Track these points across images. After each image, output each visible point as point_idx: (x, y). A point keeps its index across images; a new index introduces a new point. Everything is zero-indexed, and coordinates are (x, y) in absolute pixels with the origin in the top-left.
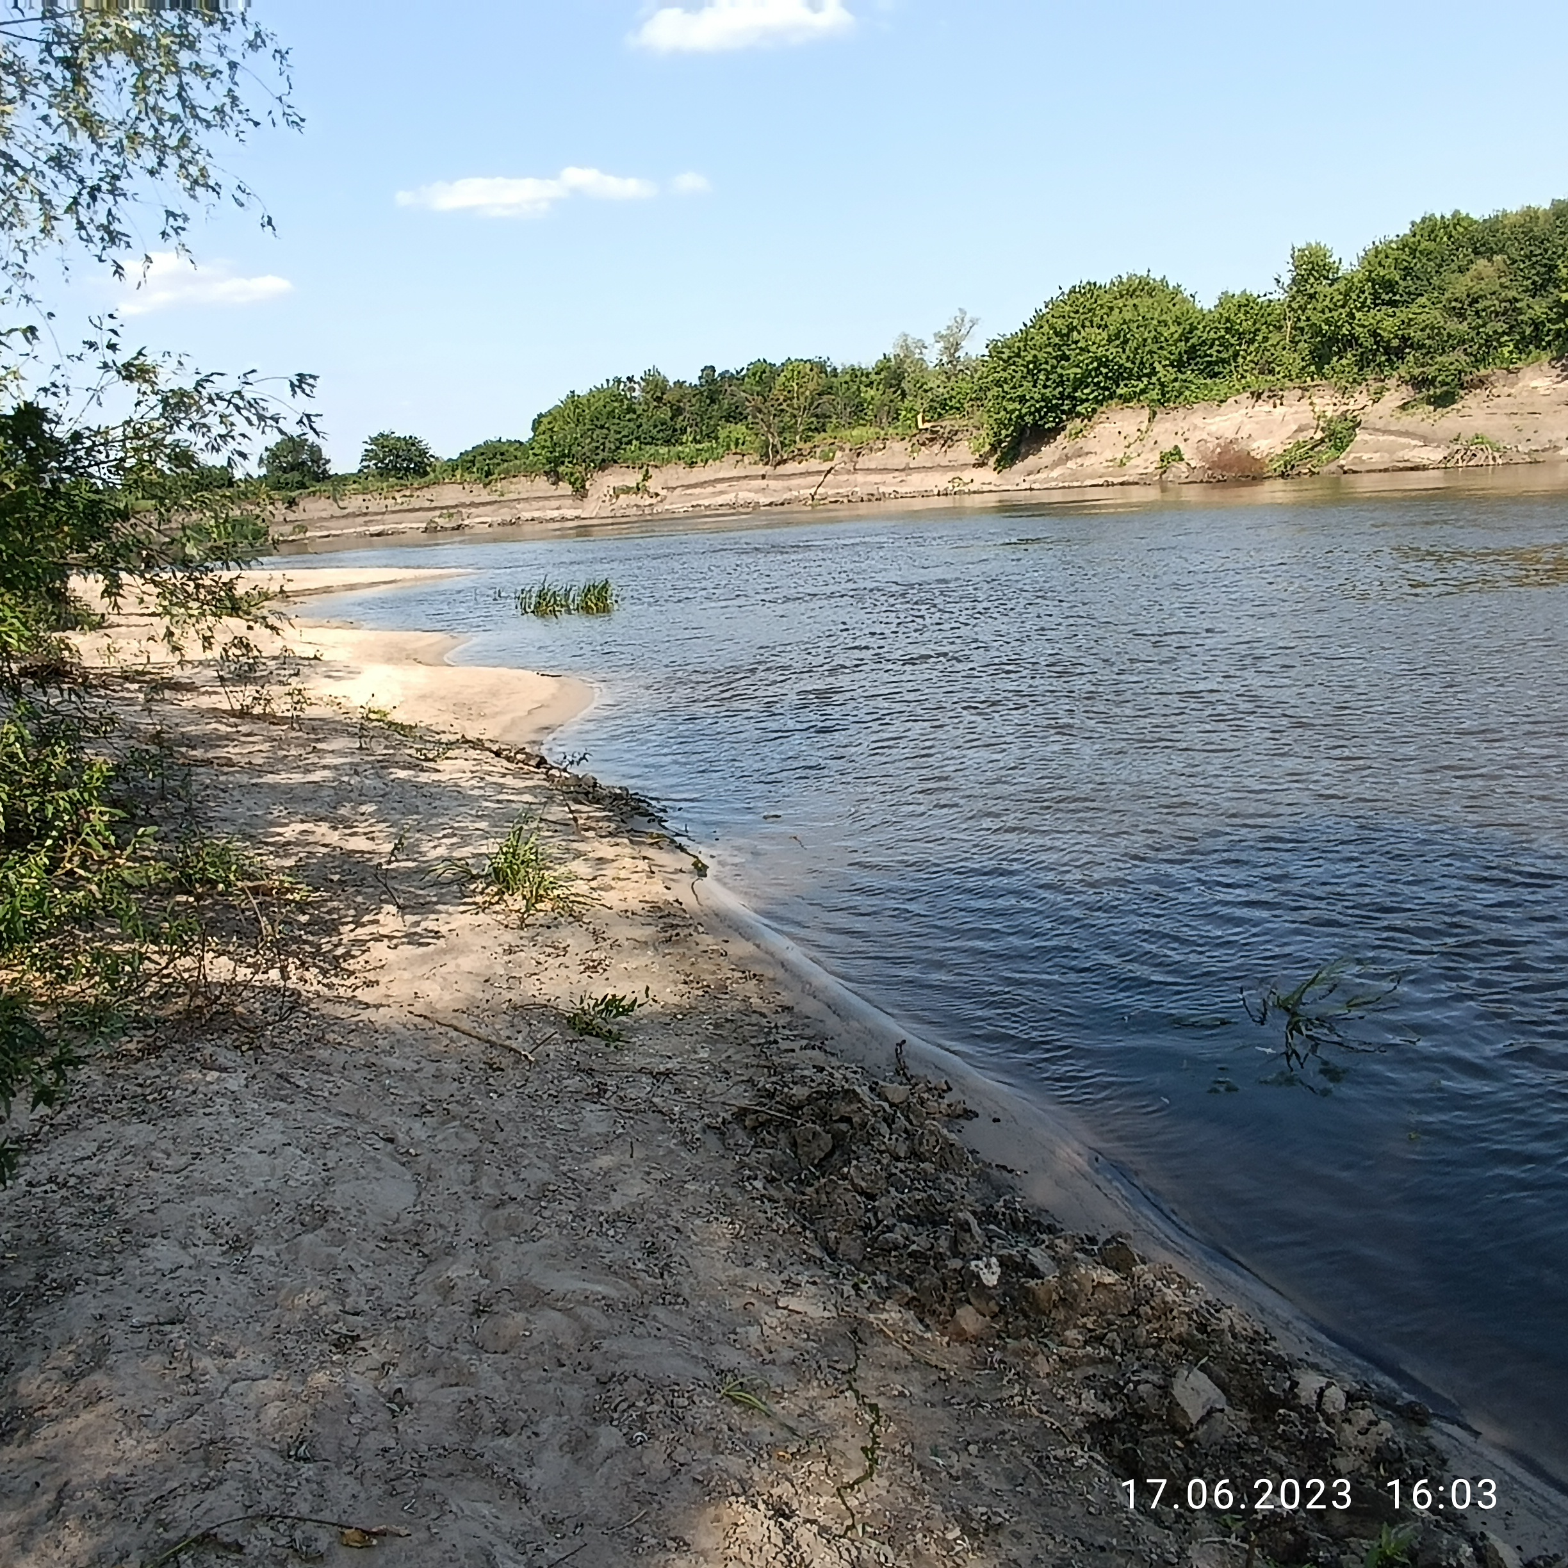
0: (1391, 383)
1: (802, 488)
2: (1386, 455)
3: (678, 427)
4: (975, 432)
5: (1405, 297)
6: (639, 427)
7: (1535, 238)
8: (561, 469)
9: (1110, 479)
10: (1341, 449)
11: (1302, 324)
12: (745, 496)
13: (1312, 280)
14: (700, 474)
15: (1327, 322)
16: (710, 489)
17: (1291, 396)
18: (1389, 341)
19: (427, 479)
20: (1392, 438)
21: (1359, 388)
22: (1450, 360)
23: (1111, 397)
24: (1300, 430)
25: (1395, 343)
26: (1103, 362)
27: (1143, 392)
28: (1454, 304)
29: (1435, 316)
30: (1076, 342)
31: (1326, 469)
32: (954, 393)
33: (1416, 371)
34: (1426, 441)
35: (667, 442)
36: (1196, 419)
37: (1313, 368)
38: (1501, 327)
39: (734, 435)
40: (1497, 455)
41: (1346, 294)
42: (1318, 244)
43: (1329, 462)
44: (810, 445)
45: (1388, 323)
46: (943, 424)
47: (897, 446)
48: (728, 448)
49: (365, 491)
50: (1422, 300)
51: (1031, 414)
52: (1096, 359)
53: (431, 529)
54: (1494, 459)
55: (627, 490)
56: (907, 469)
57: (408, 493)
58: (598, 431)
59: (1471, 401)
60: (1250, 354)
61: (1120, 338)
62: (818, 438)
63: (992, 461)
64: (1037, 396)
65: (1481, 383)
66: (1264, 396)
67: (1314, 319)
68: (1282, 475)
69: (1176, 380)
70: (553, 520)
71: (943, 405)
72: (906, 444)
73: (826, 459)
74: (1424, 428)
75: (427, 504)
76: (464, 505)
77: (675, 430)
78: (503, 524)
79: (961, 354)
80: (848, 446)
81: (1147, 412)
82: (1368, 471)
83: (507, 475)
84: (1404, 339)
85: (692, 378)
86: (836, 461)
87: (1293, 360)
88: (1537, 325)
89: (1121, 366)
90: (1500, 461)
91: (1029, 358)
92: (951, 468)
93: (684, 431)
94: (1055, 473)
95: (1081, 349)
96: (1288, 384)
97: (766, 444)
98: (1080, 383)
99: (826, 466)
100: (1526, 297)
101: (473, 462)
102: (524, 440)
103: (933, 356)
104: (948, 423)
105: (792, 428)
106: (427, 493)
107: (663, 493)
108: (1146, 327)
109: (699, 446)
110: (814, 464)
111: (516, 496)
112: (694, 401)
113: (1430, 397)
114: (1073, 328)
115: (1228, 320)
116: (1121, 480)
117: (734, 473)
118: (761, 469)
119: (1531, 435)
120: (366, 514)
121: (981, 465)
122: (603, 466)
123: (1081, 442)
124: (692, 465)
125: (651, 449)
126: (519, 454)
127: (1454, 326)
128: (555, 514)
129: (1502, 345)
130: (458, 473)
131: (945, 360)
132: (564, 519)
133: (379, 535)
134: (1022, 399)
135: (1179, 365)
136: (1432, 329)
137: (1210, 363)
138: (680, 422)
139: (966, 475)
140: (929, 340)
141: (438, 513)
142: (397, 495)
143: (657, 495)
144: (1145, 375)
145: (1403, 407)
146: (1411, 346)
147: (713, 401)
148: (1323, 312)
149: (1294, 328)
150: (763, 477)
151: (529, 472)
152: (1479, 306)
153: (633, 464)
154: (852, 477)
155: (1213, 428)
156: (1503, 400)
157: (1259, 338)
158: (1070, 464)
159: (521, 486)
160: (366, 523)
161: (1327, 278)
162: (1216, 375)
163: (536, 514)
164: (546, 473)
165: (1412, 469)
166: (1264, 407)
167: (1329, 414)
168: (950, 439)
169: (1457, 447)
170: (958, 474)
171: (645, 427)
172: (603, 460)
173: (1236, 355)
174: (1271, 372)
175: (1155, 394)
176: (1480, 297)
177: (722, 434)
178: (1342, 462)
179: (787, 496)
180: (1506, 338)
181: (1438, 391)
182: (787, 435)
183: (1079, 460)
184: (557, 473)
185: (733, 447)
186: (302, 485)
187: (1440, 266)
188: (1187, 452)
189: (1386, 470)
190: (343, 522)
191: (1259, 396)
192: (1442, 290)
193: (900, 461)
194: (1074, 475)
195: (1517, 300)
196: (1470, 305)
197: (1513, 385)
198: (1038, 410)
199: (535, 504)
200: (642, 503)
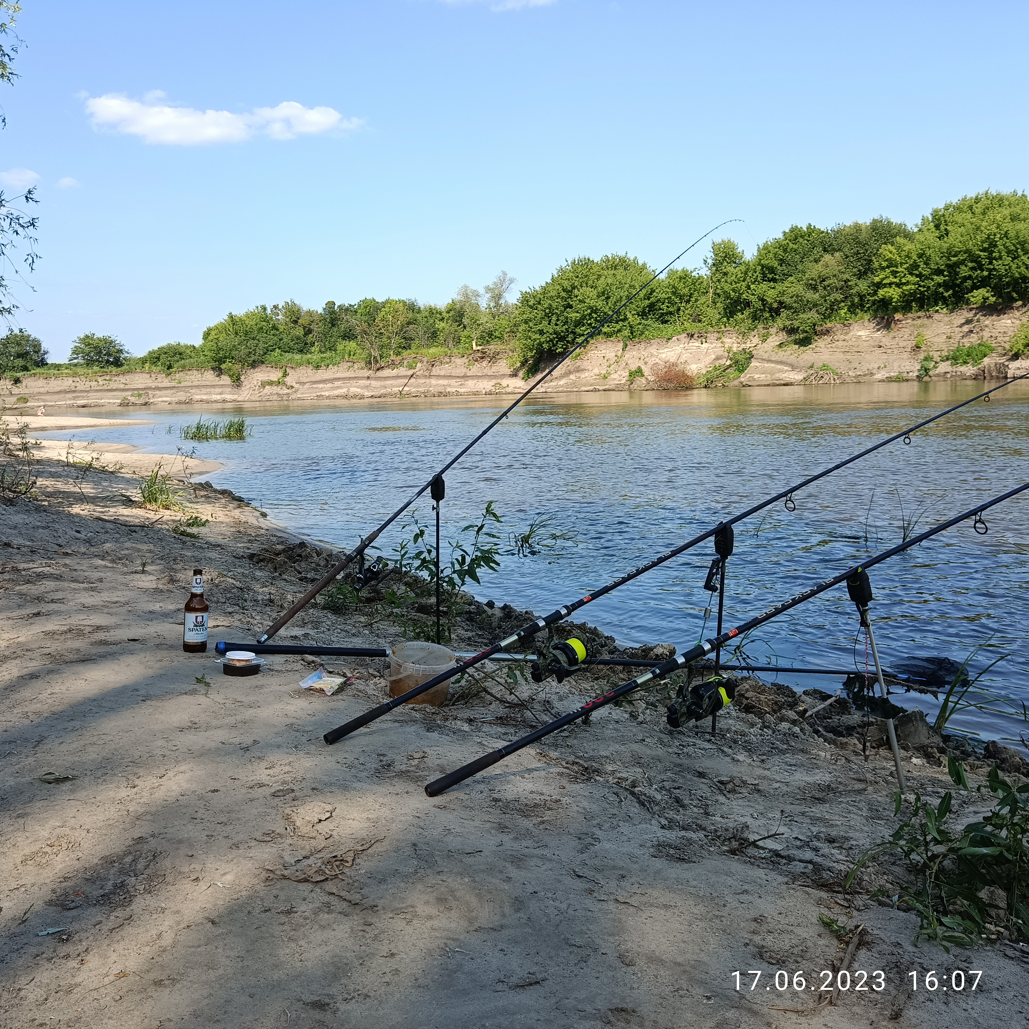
0: (773, 331)
1: (395, 386)
2: (769, 376)
3: (309, 341)
4: (511, 354)
5: (782, 277)
6: (281, 340)
7: (859, 243)
8: (223, 366)
9: (597, 387)
10: (741, 371)
11: (718, 291)
12: (354, 390)
13: (726, 264)
14: (322, 374)
15: (733, 290)
16: (329, 385)
17: (712, 337)
18: (771, 304)
19: (123, 368)
20: (773, 365)
21: (753, 333)
22: (807, 317)
23: (599, 334)
24: (717, 358)
25: (775, 305)
26: (594, 310)
27: (619, 331)
28: (810, 282)
29: (799, 289)
30: (577, 296)
31: (732, 384)
32: (497, 327)
33: (788, 323)
34: (793, 367)
35: (301, 351)
36: (653, 350)
37: (725, 319)
38: (839, 297)
39: (348, 348)
40: (836, 377)
41: (746, 273)
42: (729, 241)
43: (734, 379)
44: (399, 358)
45: (772, 293)
46: (491, 347)
47: (459, 361)
48: (343, 357)
49: (75, 375)
50: (791, 279)
51: (548, 342)
52: (590, 308)
53: (125, 404)
54: (834, 380)
55: (271, 383)
56: (465, 377)
57: (107, 378)
58: (251, 342)
59: (821, 343)
60: (687, 310)
61: (605, 295)
62: (405, 353)
63: (521, 374)
64: (551, 331)
65: (827, 332)
66: (696, 335)
67: (726, 288)
68: (706, 387)
69: (640, 324)
70: (216, 401)
71: (490, 335)
72: (465, 360)
73: (411, 367)
74: (792, 359)
75: (122, 386)
76: (150, 388)
77: (306, 344)
78: (179, 403)
79: (502, 301)
80: (425, 359)
81: (621, 345)
82: (758, 386)
83: (183, 368)
84: (780, 303)
85: (319, 307)
86: (417, 370)
87: (714, 314)
88: (862, 297)
89: (605, 313)
90: (838, 381)
91: (546, 306)
92: (495, 377)
93: (313, 344)
94: (562, 382)
95: (580, 301)
96: (711, 329)
97: (370, 355)
98: (578, 323)
99: (410, 372)
100: (854, 278)
101: (158, 359)
102: (197, 346)
103: (484, 302)
104: (493, 347)
105: (389, 347)
106: (122, 379)
107: (296, 386)
108: (622, 288)
109: (324, 355)
110: (403, 371)
111: (190, 384)
112: (320, 324)
113: (796, 339)
114: (574, 288)
115: (674, 287)
116: (604, 388)
117: (347, 375)
118: (366, 373)
119: (857, 365)
120: (74, 391)
121: (514, 375)
122: (254, 365)
123: (579, 363)
124: (318, 367)
125: (288, 356)
126: (193, 354)
127: (811, 296)
128: (219, 397)
129: (840, 308)
130: (147, 365)
131: (492, 304)
132: (224, 401)
133: (83, 407)
134: (541, 332)
135: (643, 314)
136: (797, 296)
137: (662, 314)
138: (310, 338)
139: (505, 382)
140: (482, 291)
141: (130, 393)
142: (100, 379)
143: (292, 387)
144: (621, 320)
145: (780, 345)
146: (785, 307)
147: (333, 325)
148: (731, 284)
149: (715, 294)
150: (368, 378)
151: (200, 367)
152: (826, 283)
153: (276, 366)
154: (428, 381)
155: (663, 356)
156: (840, 344)
157: (693, 299)
158: (572, 377)
159: (194, 377)
160: (74, 398)
161: (735, 263)
162: (666, 322)
163: (204, 397)
164: (213, 369)
165: (784, 385)
166: (695, 344)
167: (735, 349)
168: (494, 358)
169: (812, 372)
170: (499, 381)
171: (285, 340)
172: (254, 361)
173: (679, 309)
174: (700, 321)
175: (626, 333)
176: (827, 278)
177: (340, 347)
178: (742, 379)
179: (383, 391)
180: (843, 304)
181: (801, 336)
182: (384, 350)
183: (577, 375)
184: (220, 369)
185: (346, 357)
186: (25, 369)
187: (803, 258)
188: (646, 371)
189: (768, 385)
190: (56, 397)
191: (692, 336)
192: (804, 272)
193: (461, 371)
194: (574, 383)
195: (849, 281)
196: (820, 283)
197: (847, 333)
198: (551, 340)
199: (204, 390)
200: (281, 392)
